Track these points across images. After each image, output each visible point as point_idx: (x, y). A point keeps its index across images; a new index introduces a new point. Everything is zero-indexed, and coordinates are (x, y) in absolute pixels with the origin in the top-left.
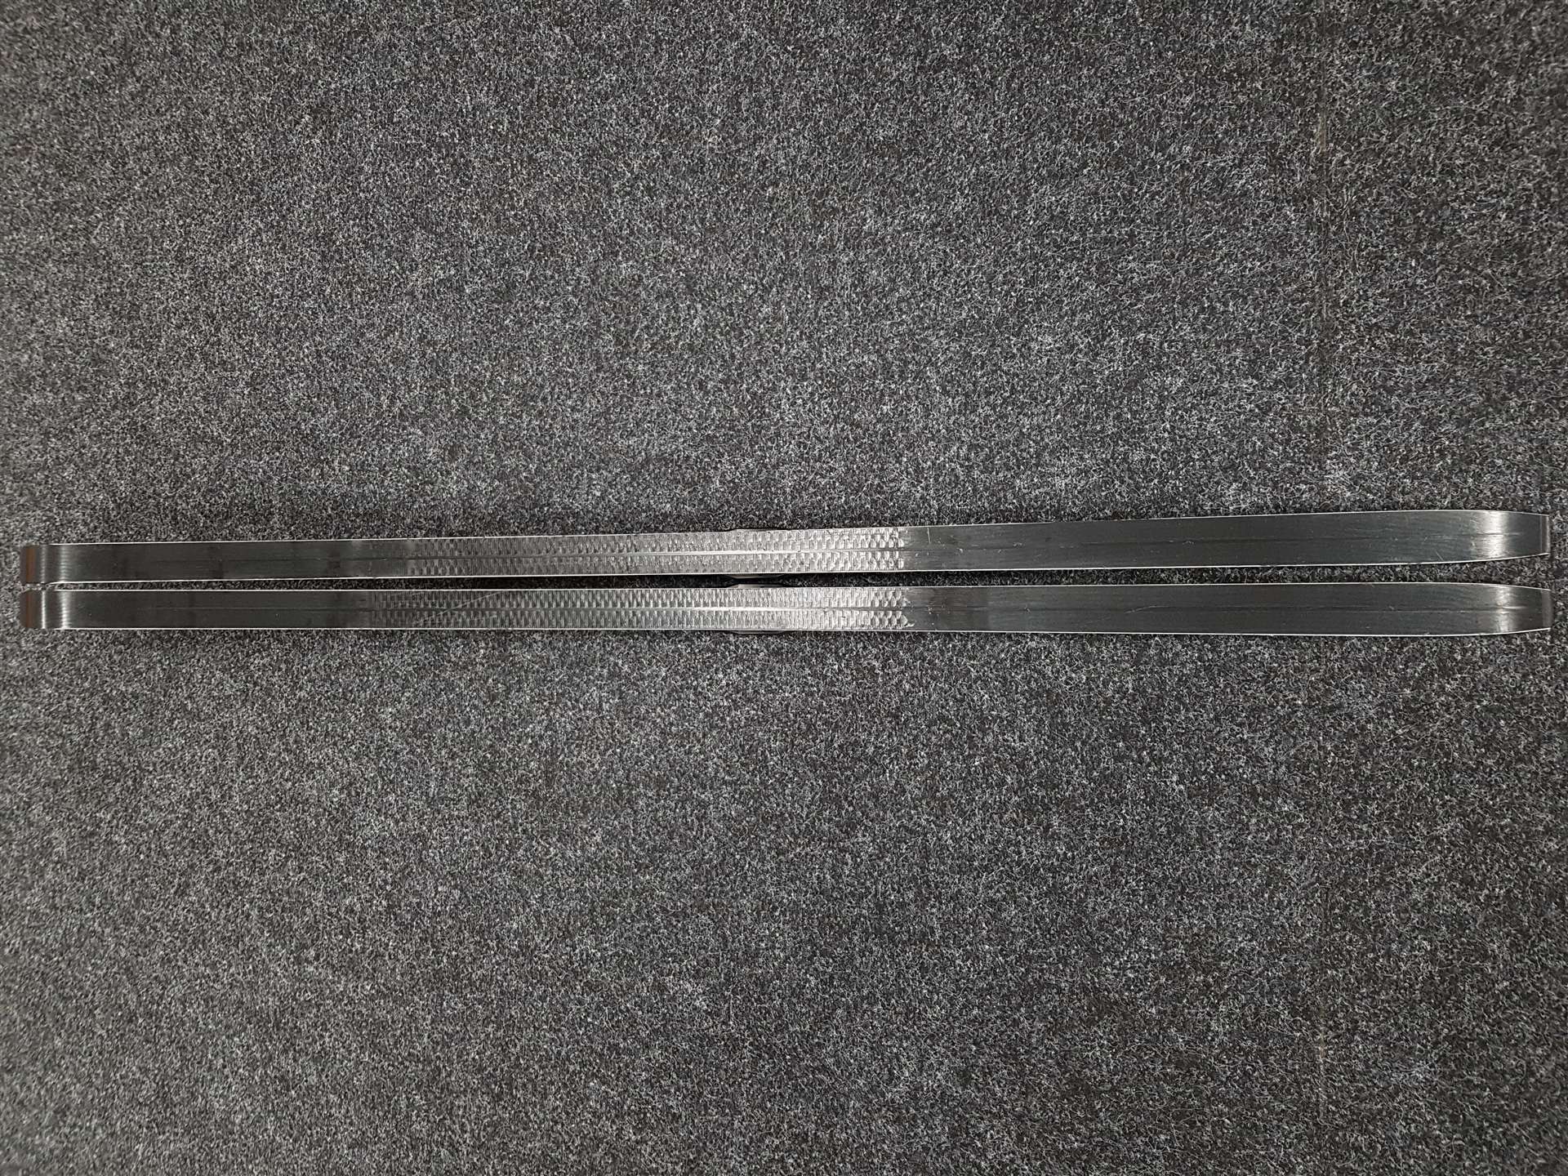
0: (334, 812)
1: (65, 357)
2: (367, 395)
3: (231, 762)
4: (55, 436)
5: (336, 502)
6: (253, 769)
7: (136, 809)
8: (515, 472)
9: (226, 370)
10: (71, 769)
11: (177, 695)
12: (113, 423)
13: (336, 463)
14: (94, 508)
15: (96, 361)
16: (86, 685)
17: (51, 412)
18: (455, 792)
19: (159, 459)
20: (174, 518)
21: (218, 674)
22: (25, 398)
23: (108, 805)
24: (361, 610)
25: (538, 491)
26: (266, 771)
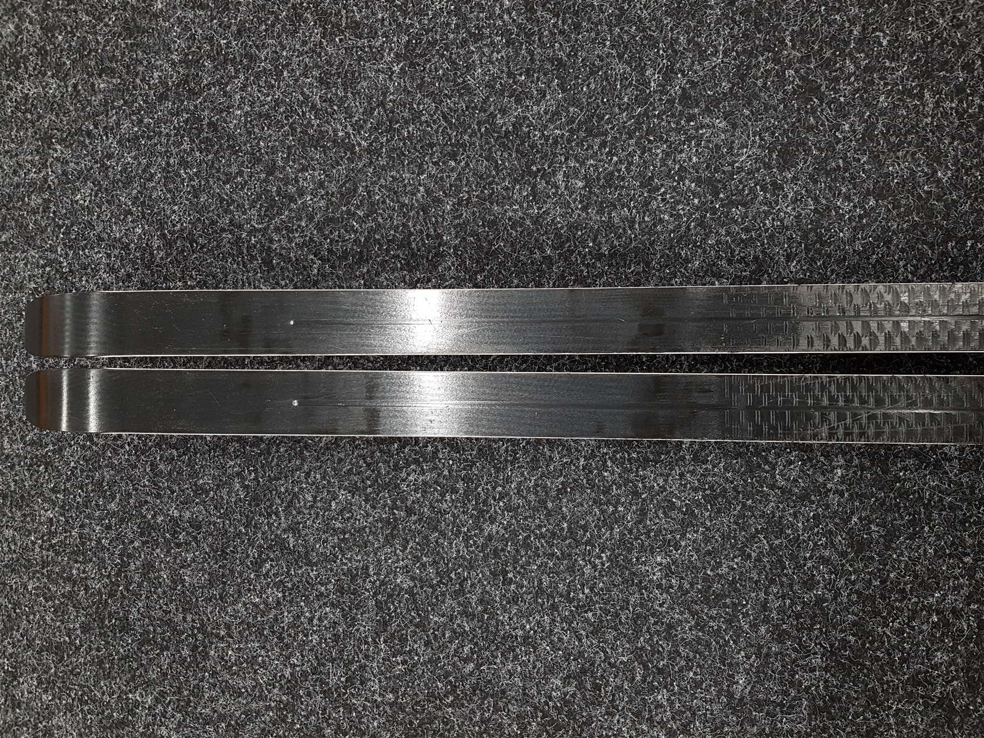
0: (553, 713)
1: (79, 25)
2: (621, 68)
3: (365, 627)
4: (61, 141)
5: (558, 235)
6: (403, 640)
7: (197, 692)
8: (910, 183)
9: (360, 37)
10: (85, 629)
11: (270, 525)
12: (158, 122)
13: (560, 176)
14: (126, 247)
15: (130, 29)
16: (113, 506)
17: (50, 105)
18: (786, 693)
19: (240, 173)
20: (267, 262)
21: (343, 495)
22: (10, 88)
23: (149, 684)
24: (702, 407)
25: (954, 214)
26: (427, 644)
